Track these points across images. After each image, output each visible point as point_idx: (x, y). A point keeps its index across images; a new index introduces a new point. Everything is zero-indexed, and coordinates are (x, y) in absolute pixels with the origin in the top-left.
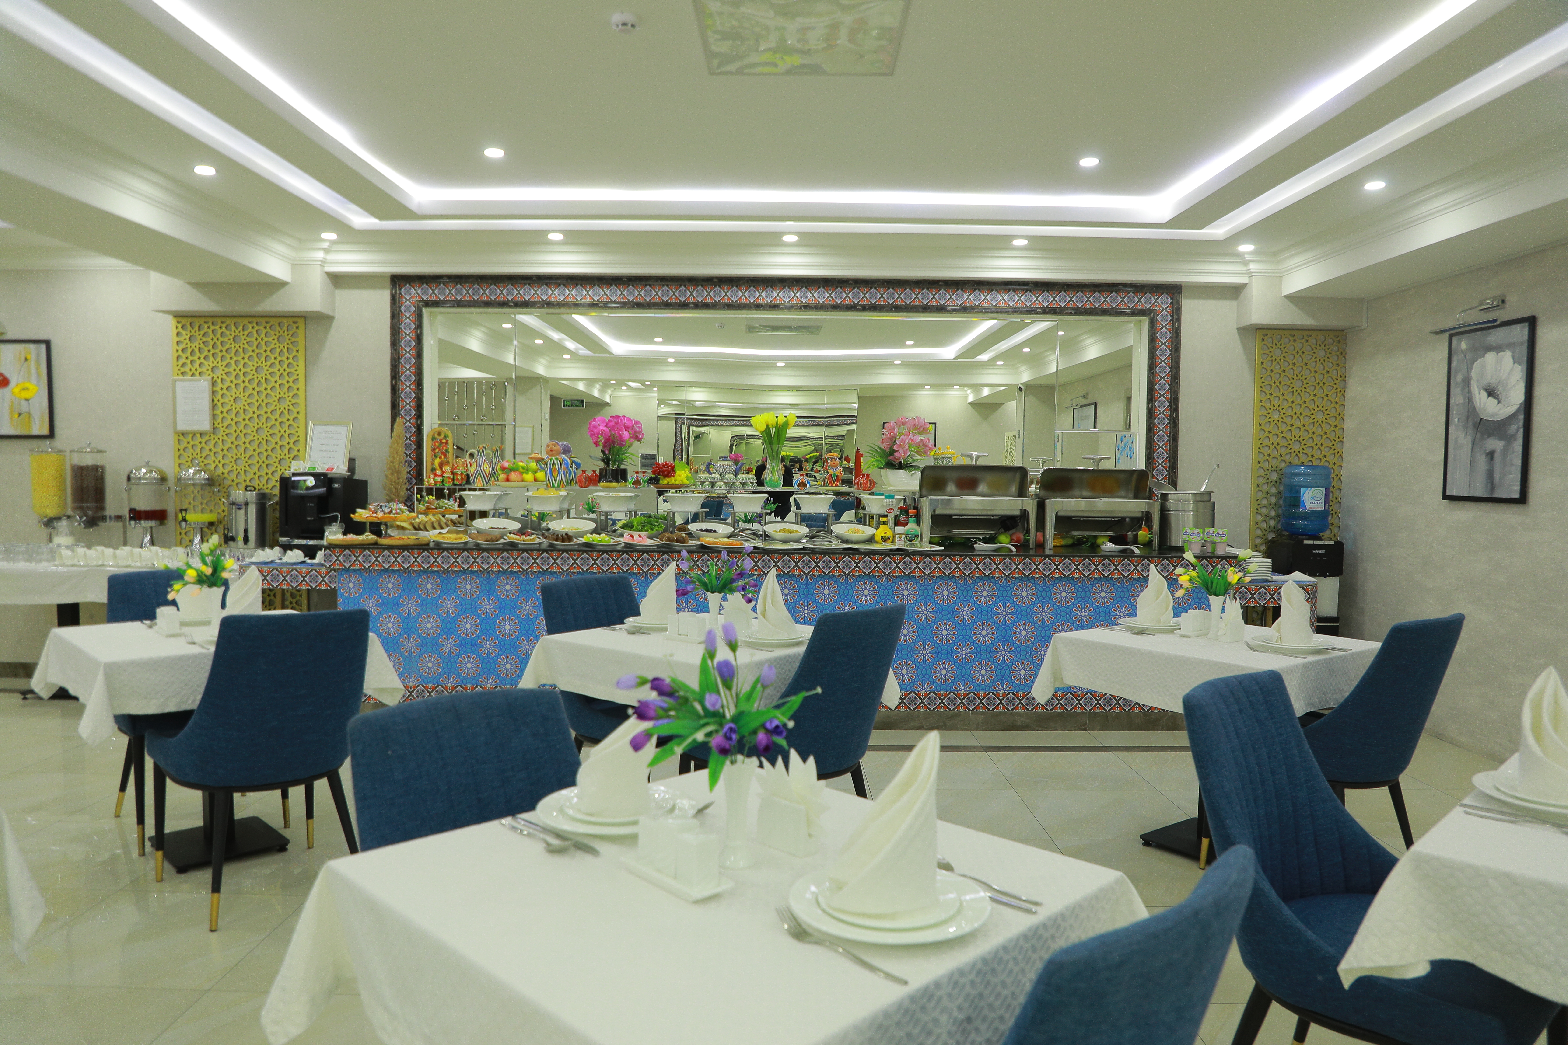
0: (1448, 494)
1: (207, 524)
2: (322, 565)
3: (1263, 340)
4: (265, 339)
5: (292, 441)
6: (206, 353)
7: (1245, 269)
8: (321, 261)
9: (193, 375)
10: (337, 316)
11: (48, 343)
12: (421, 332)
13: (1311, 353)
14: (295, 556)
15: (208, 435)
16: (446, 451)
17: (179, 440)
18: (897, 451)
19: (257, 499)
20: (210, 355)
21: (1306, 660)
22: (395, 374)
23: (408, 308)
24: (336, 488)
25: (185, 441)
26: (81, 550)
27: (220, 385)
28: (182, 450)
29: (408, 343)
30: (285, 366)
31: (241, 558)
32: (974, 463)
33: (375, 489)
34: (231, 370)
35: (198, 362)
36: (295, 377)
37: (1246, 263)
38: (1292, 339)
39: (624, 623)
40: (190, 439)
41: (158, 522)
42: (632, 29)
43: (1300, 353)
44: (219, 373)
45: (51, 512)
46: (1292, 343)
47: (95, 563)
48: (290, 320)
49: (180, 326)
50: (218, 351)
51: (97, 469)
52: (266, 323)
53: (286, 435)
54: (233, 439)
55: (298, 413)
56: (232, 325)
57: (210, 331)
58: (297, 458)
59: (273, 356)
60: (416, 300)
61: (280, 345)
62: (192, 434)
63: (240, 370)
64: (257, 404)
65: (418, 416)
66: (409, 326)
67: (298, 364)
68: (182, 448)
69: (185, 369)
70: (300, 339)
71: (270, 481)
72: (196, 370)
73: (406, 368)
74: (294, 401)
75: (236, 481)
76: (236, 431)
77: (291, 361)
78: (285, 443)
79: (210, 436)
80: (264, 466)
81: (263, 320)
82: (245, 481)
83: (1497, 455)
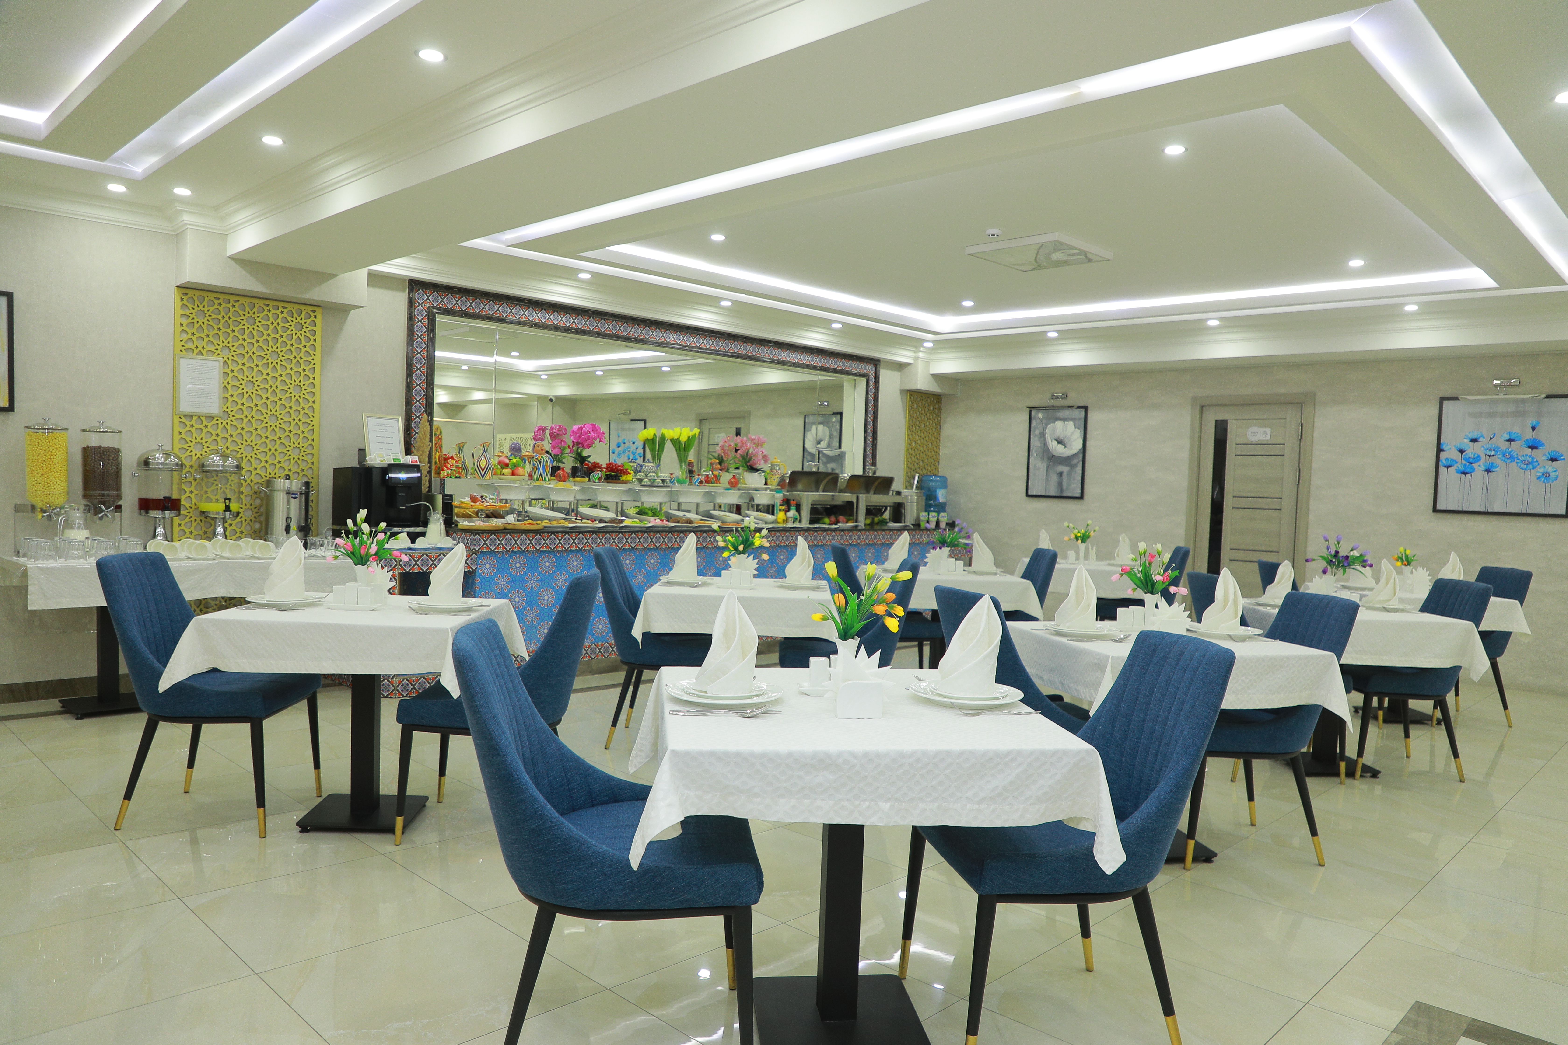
3: (910, 398)
4: (281, 324)
6: (215, 331)
9: (199, 353)
11: (10, 297)
12: (434, 336)
13: (928, 408)
15: (216, 419)
20: (220, 333)
22: (410, 372)
23: (420, 312)
25: (188, 424)
27: (230, 367)
28: (183, 433)
29: (419, 345)
30: (302, 354)
34: (243, 352)
35: (206, 340)
36: (311, 366)
38: (921, 398)
40: (194, 421)
43: (924, 407)
44: (230, 354)
46: (921, 401)
48: (308, 309)
49: (185, 298)
51: (111, 452)
52: (284, 308)
53: (300, 424)
54: (244, 425)
55: (314, 402)
56: (246, 305)
57: (221, 308)
58: (311, 447)
59: (289, 343)
60: (428, 305)
61: (297, 332)
62: (197, 417)
63: (253, 353)
64: (270, 390)
65: (429, 413)
66: (420, 329)
67: (315, 353)
68: (183, 431)
69: (190, 345)
70: (318, 329)
71: (282, 470)
72: (203, 348)
73: (417, 367)
74: (309, 390)
75: (246, 469)
76: (246, 417)
77: (308, 349)
78: (299, 432)
79: (218, 420)
80: (276, 454)
81: (280, 304)
82: (256, 469)
83: (1065, 475)
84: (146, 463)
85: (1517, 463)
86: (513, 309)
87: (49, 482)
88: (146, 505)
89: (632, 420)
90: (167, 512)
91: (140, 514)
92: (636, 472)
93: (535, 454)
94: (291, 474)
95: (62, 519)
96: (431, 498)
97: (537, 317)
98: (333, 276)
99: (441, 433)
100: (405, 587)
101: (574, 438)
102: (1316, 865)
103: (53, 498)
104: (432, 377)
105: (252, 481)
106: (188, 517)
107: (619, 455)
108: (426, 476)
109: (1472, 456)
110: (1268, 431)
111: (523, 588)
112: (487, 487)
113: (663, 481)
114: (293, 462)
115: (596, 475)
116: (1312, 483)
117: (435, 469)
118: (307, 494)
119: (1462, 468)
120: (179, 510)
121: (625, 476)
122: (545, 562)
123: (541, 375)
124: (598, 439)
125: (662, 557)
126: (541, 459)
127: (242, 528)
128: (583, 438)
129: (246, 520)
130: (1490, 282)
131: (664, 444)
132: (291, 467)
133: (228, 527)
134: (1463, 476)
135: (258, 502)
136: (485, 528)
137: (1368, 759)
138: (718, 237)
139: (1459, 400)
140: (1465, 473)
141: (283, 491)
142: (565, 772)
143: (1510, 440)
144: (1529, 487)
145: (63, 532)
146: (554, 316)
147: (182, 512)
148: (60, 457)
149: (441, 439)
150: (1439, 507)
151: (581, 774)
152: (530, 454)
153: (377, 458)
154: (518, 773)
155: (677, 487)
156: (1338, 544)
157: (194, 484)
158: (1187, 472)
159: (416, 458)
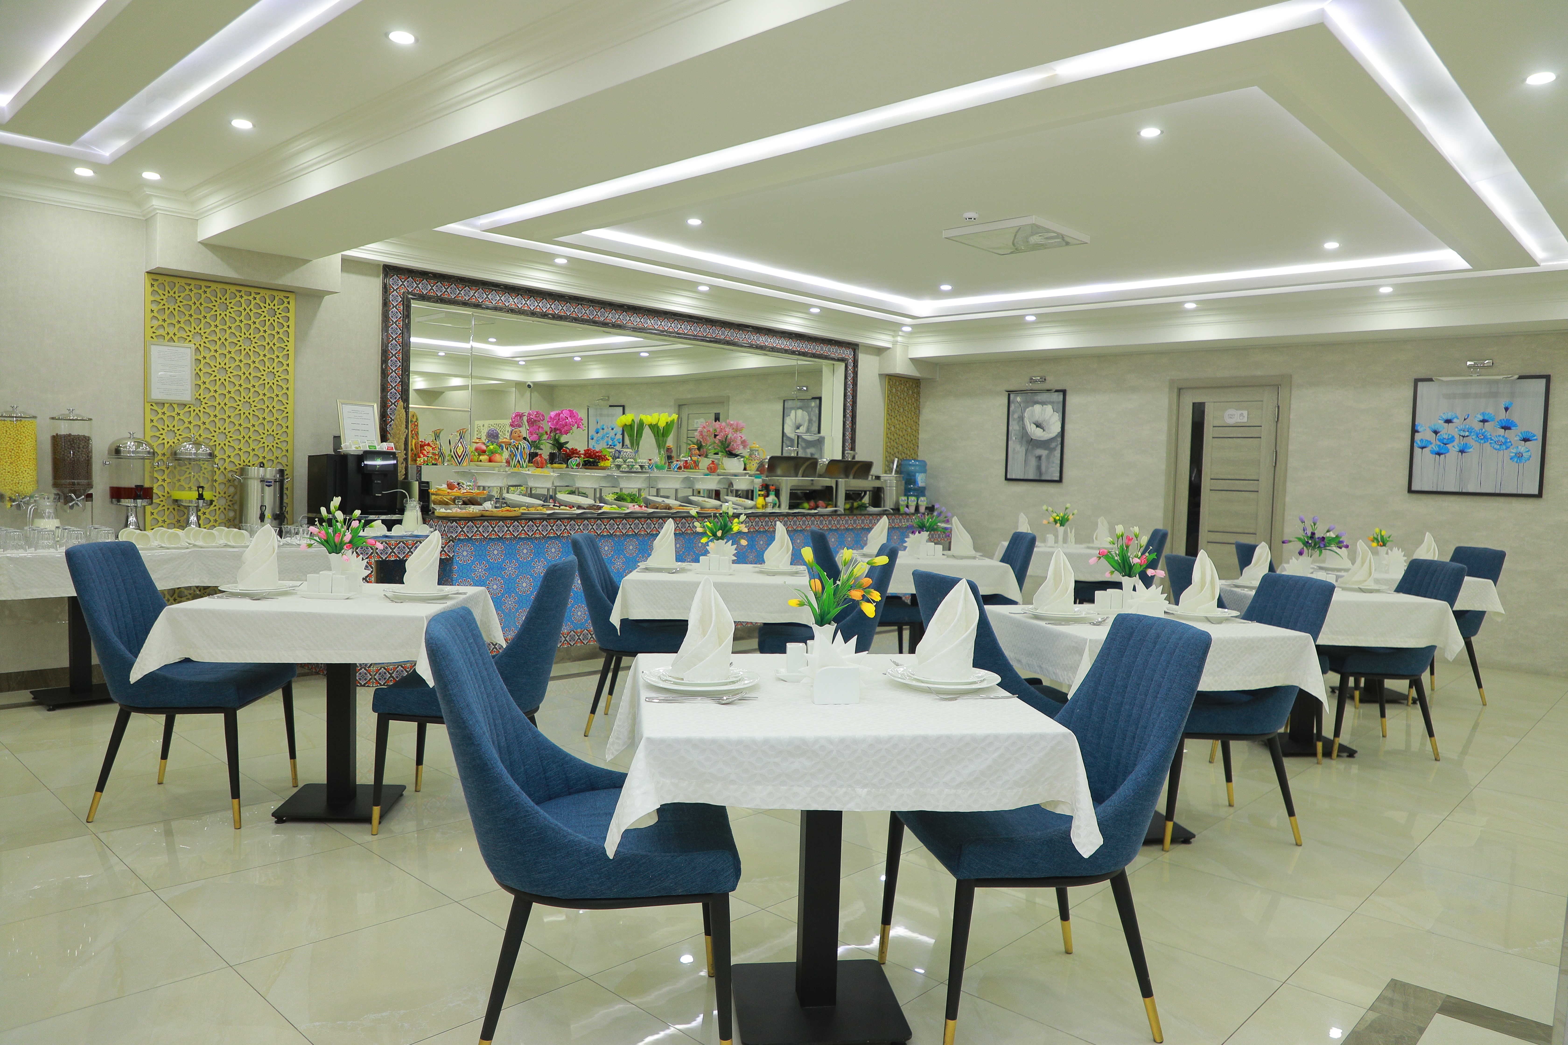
0: (1008, 477)
3: (889, 382)
4: (254, 311)
5: (280, 418)
6: (186, 317)
9: (171, 339)
12: (409, 319)
13: (907, 392)
15: (188, 407)
17: (151, 409)
20: (191, 320)
23: (397, 297)
25: (160, 411)
27: (203, 354)
28: (155, 421)
29: (394, 331)
30: (275, 340)
34: (216, 338)
35: (177, 326)
36: (285, 352)
38: (900, 382)
40: (165, 410)
43: (903, 391)
44: (202, 341)
45: (28, 490)
46: (900, 385)
48: (282, 295)
49: (156, 284)
50: (200, 316)
51: (81, 440)
52: (256, 293)
53: (274, 411)
54: (216, 412)
55: (288, 389)
56: (218, 291)
57: (192, 294)
58: (285, 435)
59: (262, 329)
60: (402, 291)
61: (270, 318)
62: (168, 405)
63: (226, 339)
64: (243, 377)
65: (405, 400)
66: (395, 314)
67: (288, 339)
68: (155, 419)
69: (161, 332)
70: (291, 315)
71: (256, 458)
72: (175, 334)
73: (392, 353)
74: (283, 377)
75: (219, 457)
76: (219, 404)
77: (281, 335)
78: (273, 419)
79: (190, 407)
80: (250, 441)
81: (253, 290)
82: (229, 457)
83: (1043, 458)
84: (117, 451)
85: (1490, 443)
86: (489, 294)
87: (17, 470)
88: (117, 494)
89: (610, 406)
90: (139, 501)
91: (112, 502)
92: (615, 458)
93: (512, 441)
94: (265, 461)
95: (32, 508)
96: (407, 486)
97: (513, 303)
98: (306, 261)
99: (417, 419)
100: (382, 575)
101: (552, 424)
102: (1293, 845)
103: (22, 487)
104: (407, 364)
105: (225, 469)
106: (161, 506)
107: (598, 441)
108: (403, 463)
109: (1446, 437)
110: (1245, 413)
111: (501, 575)
112: (464, 474)
113: (642, 467)
114: (267, 449)
115: (574, 461)
116: (1289, 465)
117: (412, 456)
118: (281, 482)
119: (1436, 449)
120: (151, 498)
121: (603, 462)
122: (523, 549)
123: (519, 361)
124: (576, 425)
125: (641, 543)
126: (518, 446)
127: (217, 517)
128: (561, 424)
129: (219, 509)
130: (1463, 264)
131: (643, 429)
132: (265, 454)
133: (202, 515)
134: (1437, 456)
135: (232, 490)
136: (461, 516)
137: (1345, 739)
138: (695, 222)
139: (1433, 381)
140: (1439, 454)
141: (257, 479)
142: (541, 761)
143: (1484, 421)
144: (1503, 468)
145: (33, 521)
146: (530, 301)
147: (154, 501)
148: (28, 445)
149: (417, 425)
150: (1413, 488)
151: (558, 762)
152: (507, 441)
153: (352, 445)
154: (492, 762)
155: (656, 473)
156: (1314, 525)
157: (166, 472)
158: (1165, 455)
159: (392, 445)
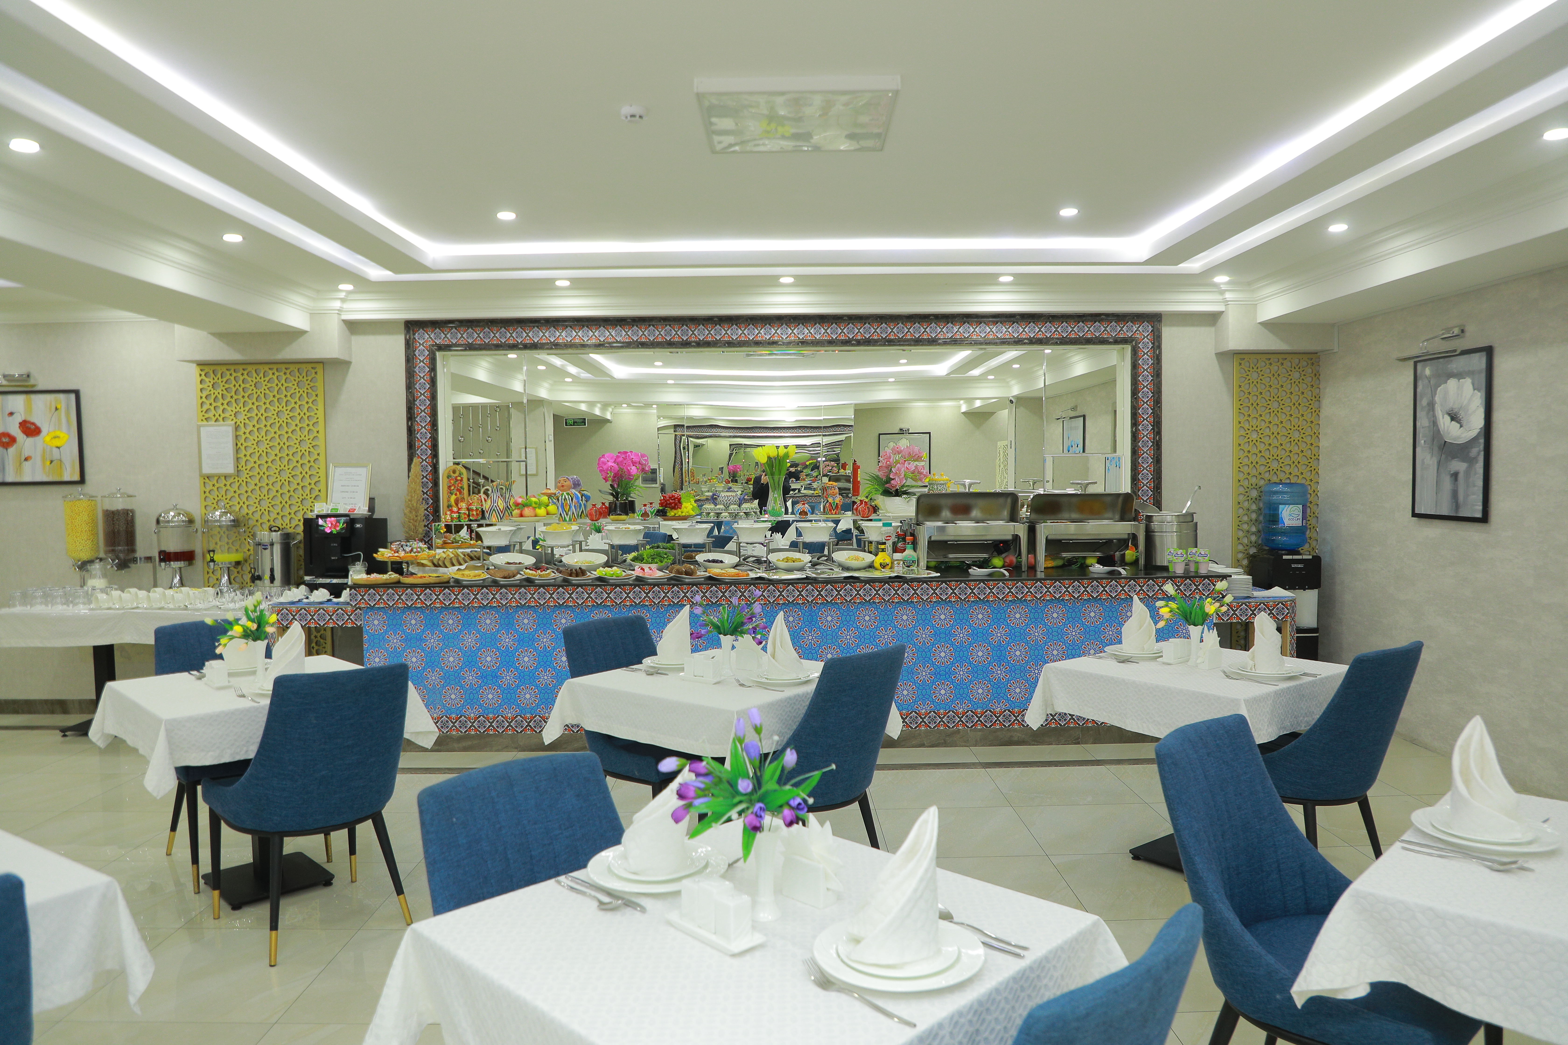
0: (1416, 512)
1: (234, 564)
2: (348, 603)
3: (1240, 364)
4: (286, 385)
5: (313, 482)
6: (229, 399)
7: (1221, 297)
8: (338, 310)
9: (216, 420)
10: (353, 361)
11: (77, 393)
12: (435, 375)
13: (1286, 375)
14: (322, 595)
15: (233, 478)
16: (461, 487)
17: (204, 482)
18: (893, 479)
19: (281, 539)
20: (233, 401)
21: (1277, 688)
22: (411, 415)
23: (422, 352)
24: (358, 528)
25: (211, 483)
26: (116, 593)
27: (243, 430)
28: (207, 492)
29: (422, 386)
30: (305, 410)
31: (269, 597)
32: (967, 491)
33: (395, 529)
34: (253, 415)
35: (222, 408)
36: (315, 420)
37: (1222, 292)
38: (1268, 362)
39: (642, 663)
40: (215, 482)
41: (187, 563)
42: (640, 119)
43: (1276, 375)
44: (241, 418)
45: (85, 556)
46: (1268, 366)
47: (130, 606)
48: (309, 366)
49: (203, 373)
50: (240, 397)
51: (128, 514)
52: (286, 369)
53: (307, 476)
54: (257, 481)
55: (319, 454)
56: (253, 371)
57: (232, 378)
58: (318, 498)
59: (293, 401)
60: (429, 344)
62: (216, 477)
63: (262, 414)
64: (278, 447)
66: (419, 366)
67: (317, 408)
68: (207, 490)
69: (208, 415)
70: (319, 384)
72: (219, 416)
74: (314, 443)
76: (259, 473)
77: (310, 405)
78: (306, 484)
79: (235, 478)
80: (287, 506)
81: (283, 366)
82: (269, 521)
83: (1461, 476)
93: (557, 491)
104: (436, 418)
114: (302, 512)
120: (194, 560)
132: (300, 517)
138: (507, 216)
147: (197, 563)
